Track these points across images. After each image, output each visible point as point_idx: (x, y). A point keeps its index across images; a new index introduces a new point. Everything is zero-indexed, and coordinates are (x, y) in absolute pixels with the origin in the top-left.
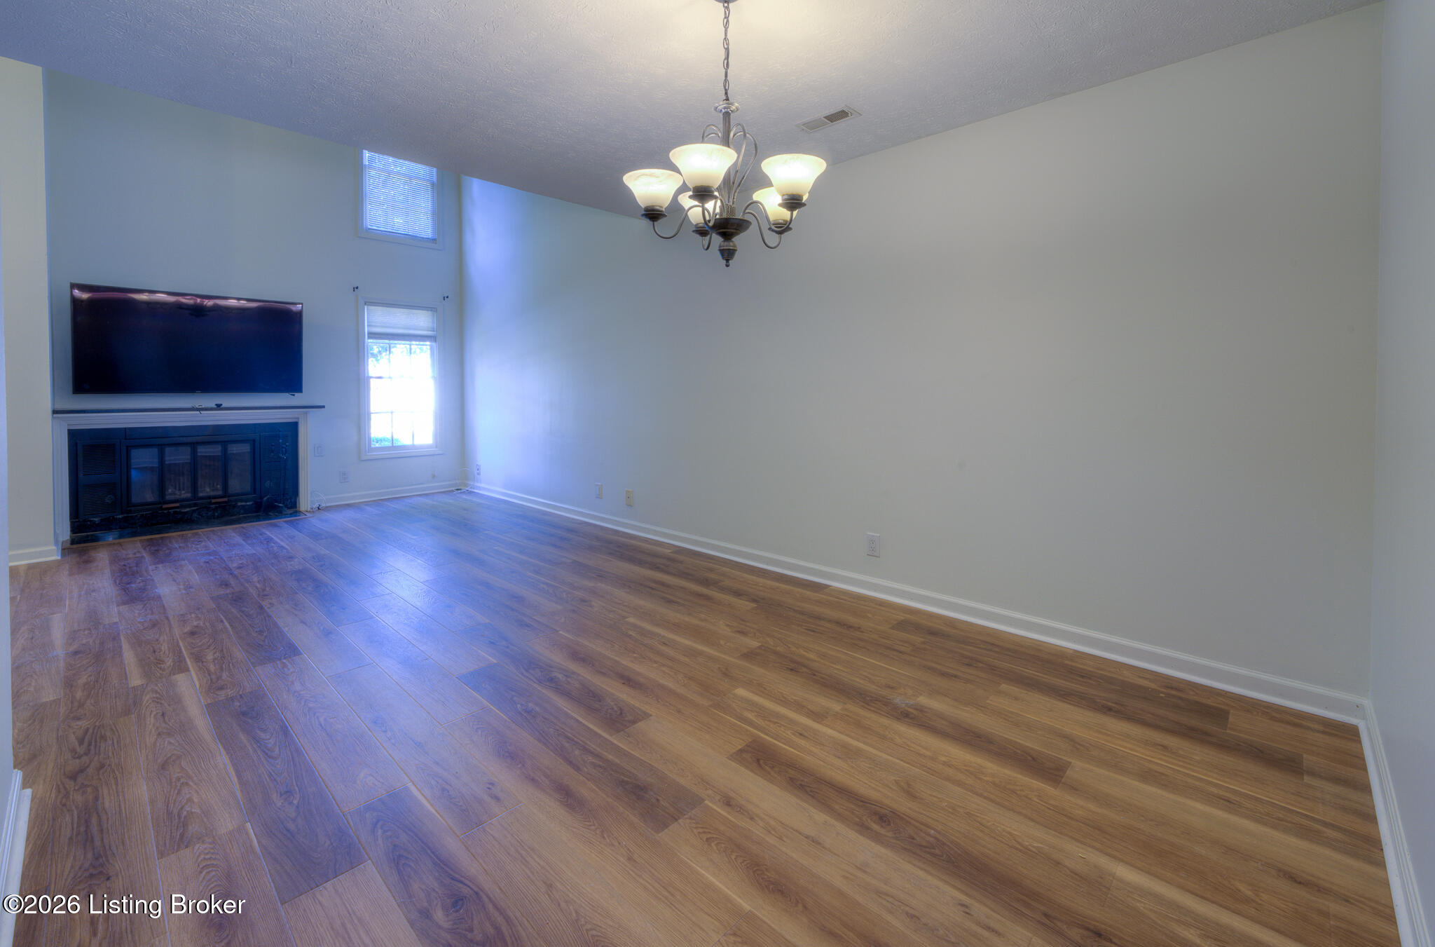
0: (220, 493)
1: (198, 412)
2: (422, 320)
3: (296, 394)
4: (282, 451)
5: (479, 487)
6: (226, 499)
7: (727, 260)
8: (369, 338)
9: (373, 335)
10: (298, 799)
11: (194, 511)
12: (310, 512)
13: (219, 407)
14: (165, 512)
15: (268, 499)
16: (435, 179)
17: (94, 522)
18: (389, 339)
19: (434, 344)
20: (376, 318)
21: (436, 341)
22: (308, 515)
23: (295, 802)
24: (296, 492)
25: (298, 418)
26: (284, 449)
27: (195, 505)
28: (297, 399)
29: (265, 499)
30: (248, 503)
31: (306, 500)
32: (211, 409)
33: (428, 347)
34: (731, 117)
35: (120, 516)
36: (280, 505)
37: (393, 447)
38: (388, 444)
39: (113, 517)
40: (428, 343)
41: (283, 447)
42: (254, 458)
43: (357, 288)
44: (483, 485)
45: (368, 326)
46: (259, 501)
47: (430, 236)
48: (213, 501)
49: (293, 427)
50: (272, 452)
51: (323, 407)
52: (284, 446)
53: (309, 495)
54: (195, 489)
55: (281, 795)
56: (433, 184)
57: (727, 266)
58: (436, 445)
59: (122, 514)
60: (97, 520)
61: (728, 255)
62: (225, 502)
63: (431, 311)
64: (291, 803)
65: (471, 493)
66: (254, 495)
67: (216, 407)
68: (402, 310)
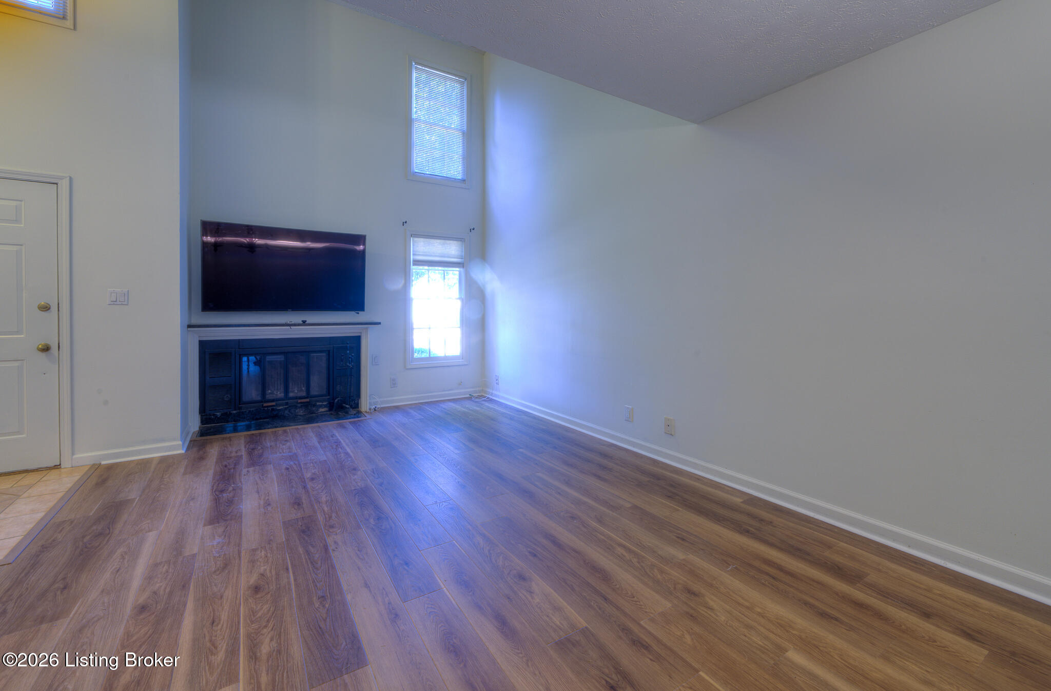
0: (304, 394)
1: (289, 327)
2: (452, 250)
3: (360, 312)
4: (349, 361)
5: (499, 396)
6: (307, 400)
8: (414, 265)
9: (418, 263)
10: (329, 603)
11: (286, 409)
12: (368, 412)
13: (304, 323)
14: (266, 409)
15: (338, 400)
16: (465, 129)
17: (216, 416)
18: (429, 266)
19: (461, 269)
20: (421, 247)
21: (463, 267)
22: (368, 416)
23: (327, 606)
24: (358, 395)
25: (361, 333)
26: (350, 359)
27: (287, 404)
28: (361, 317)
29: (336, 400)
30: (324, 403)
31: (365, 404)
32: (299, 325)
33: (458, 273)
35: (235, 412)
36: (347, 406)
37: (430, 359)
38: (424, 355)
39: (230, 412)
40: (458, 269)
41: (350, 358)
42: (329, 365)
43: (406, 222)
44: (501, 394)
45: (413, 254)
46: (332, 401)
47: (459, 177)
48: (299, 401)
49: (357, 340)
50: (342, 361)
51: (379, 323)
52: (350, 356)
53: (368, 398)
54: (286, 391)
55: (319, 599)
56: (463, 133)
58: (462, 356)
59: (235, 410)
60: (218, 414)
62: (307, 402)
63: (461, 241)
64: (324, 606)
65: (491, 400)
66: (329, 397)
67: (302, 323)
68: (439, 241)
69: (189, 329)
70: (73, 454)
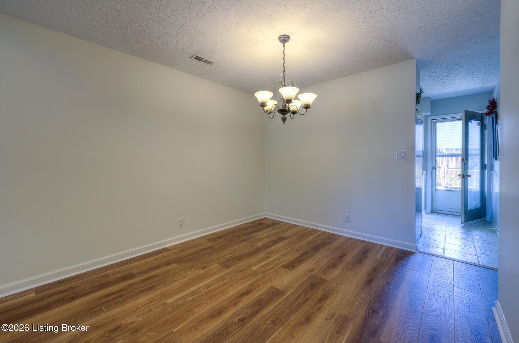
7: (284, 122)
34: (286, 78)
57: (284, 123)
61: (284, 120)
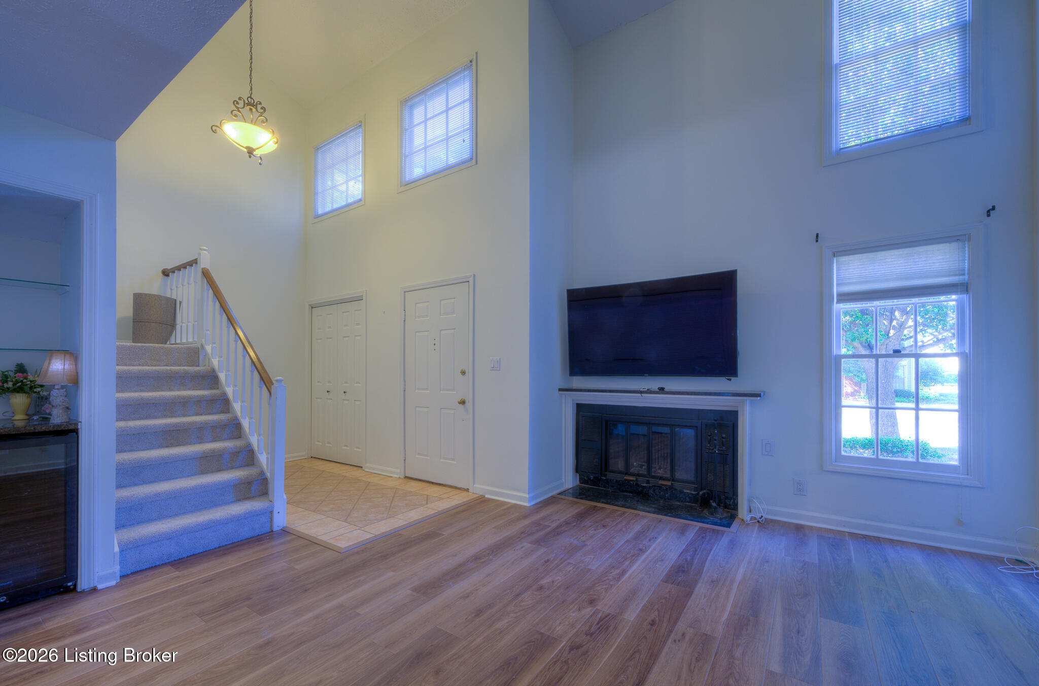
0: (669, 476)
3: (733, 379)
6: (669, 483)
8: (839, 301)
9: (851, 297)
11: (648, 487)
12: (747, 521)
13: (662, 390)
14: (626, 480)
19: (965, 297)
21: (968, 291)
22: (745, 525)
24: (735, 494)
25: (736, 405)
27: (650, 481)
28: (735, 385)
29: (704, 493)
30: (692, 492)
32: (655, 392)
33: (953, 302)
35: (603, 478)
36: (716, 504)
40: (952, 296)
42: (697, 445)
45: (838, 285)
46: (699, 493)
48: (663, 482)
49: (733, 416)
50: (713, 443)
52: (724, 438)
53: (745, 501)
54: (649, 467)
62: (672, 486)
63: (960, 240)
66: (696, 486)
67: (658, 390)
68: (896, 252)
69: (560, 392)
70: (474, 483)
